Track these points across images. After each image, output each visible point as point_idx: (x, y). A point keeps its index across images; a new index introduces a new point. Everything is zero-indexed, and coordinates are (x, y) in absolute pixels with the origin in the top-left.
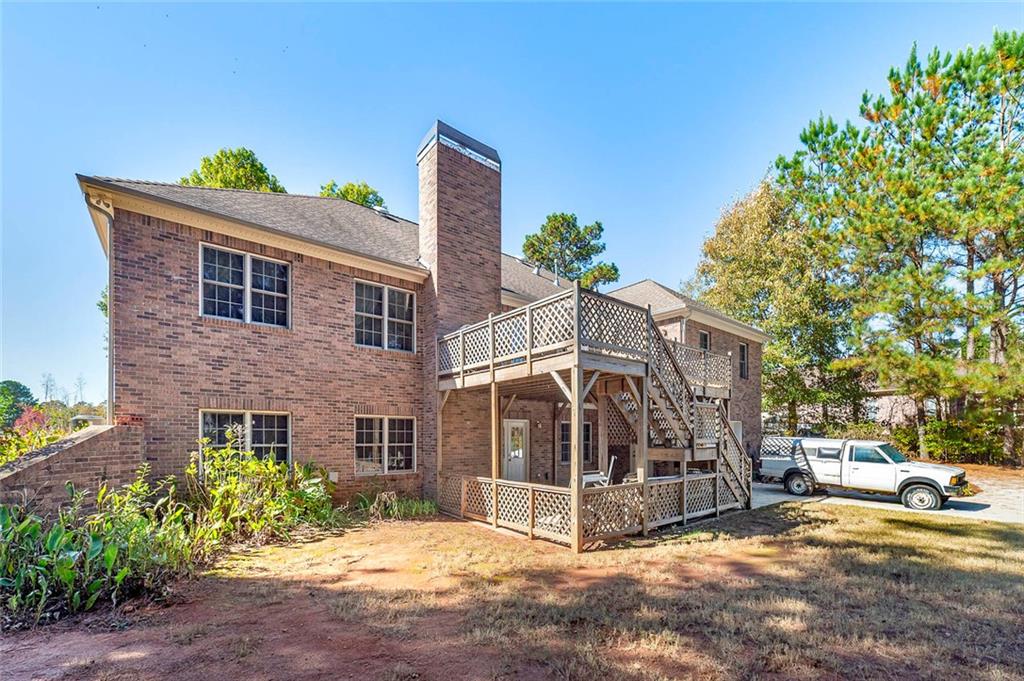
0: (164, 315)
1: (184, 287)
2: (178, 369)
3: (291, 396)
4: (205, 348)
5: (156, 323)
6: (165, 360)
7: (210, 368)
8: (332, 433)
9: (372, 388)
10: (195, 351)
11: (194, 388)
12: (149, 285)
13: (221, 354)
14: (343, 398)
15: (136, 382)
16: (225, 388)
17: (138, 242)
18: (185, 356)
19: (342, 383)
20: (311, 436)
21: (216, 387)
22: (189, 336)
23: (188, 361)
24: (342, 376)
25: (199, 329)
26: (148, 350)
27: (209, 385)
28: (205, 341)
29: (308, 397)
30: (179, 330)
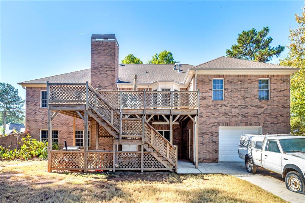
0: (34, 109)
1: (37, 102)
2: (36, 121)
3: (58, 125)
4: (40, 115)
5: (32, 111)
6: (33, 119)
7: (41, 120)
8: (68, 135)
9: (79, 122)
10: (39, 116)
11: (38, 125)
12: (31, 103)
13: (44, 116)
14: (71, 125)
15: (29, 124)
16: (44, 124)
17: (29, 94)
18: (37, 118)
19: (71, 121)
20: (62, 136)
21: (43, 124)
22: (38, 113)
23: (38, 118)
24: (70, 119)
25: (40, 111)
26: (31, 117)
27: (41, 124)
28: (41, 113)
29: (62, 125)
30: (36, 112)
